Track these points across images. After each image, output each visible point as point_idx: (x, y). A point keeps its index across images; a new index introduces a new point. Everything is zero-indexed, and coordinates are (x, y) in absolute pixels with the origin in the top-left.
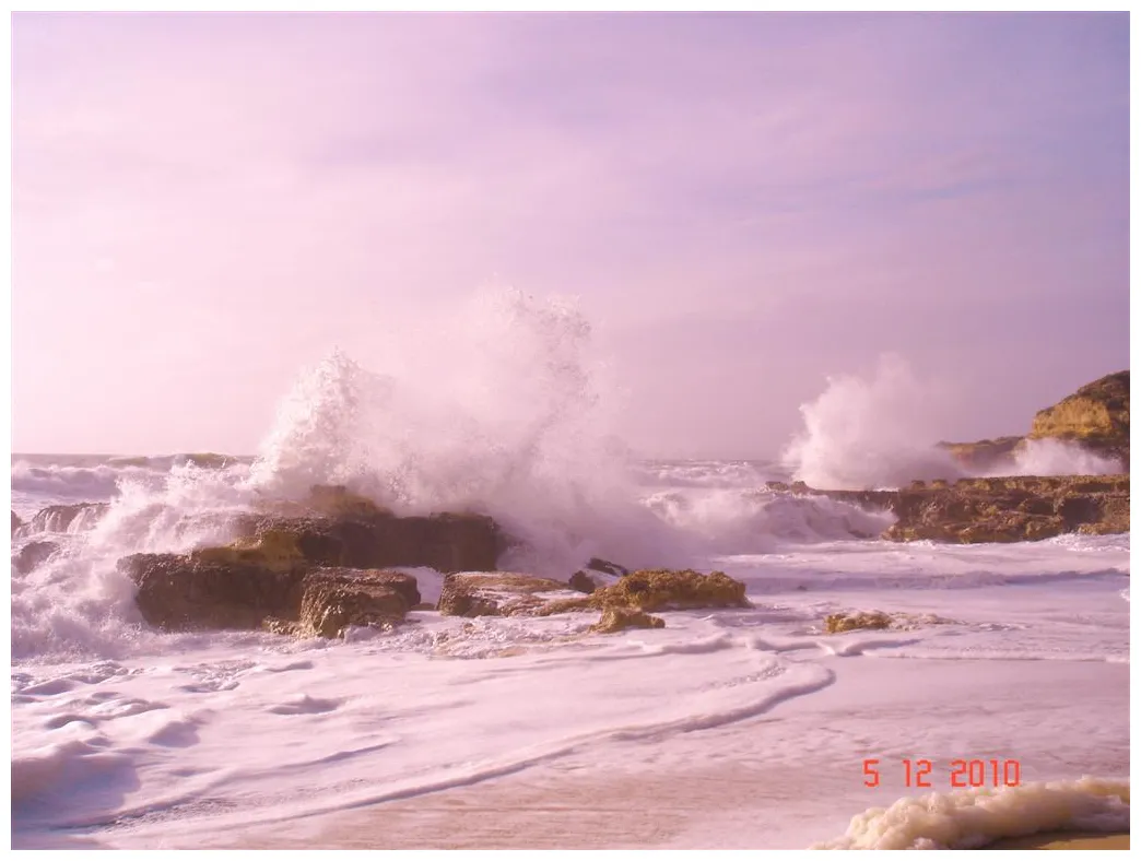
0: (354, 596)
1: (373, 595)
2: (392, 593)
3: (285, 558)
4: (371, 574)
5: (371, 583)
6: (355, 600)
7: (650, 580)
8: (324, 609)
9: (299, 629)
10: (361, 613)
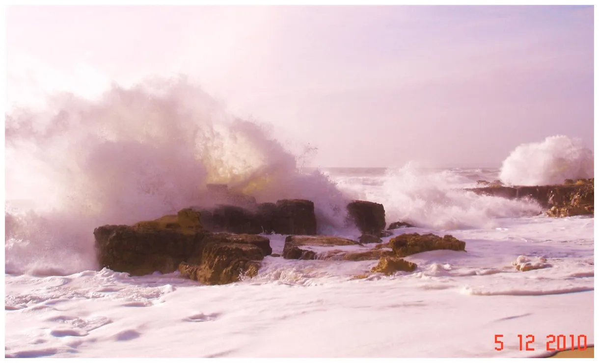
0: (233, 250)
1: (244, 249)
2: (255, 248)
3: (192, 227)
4: (242, 237)
5: (242, 242)
6: (233, 252)
7: (408, 241)
8: (215, 257)
9: (201, 269)
10: (237, 260)
